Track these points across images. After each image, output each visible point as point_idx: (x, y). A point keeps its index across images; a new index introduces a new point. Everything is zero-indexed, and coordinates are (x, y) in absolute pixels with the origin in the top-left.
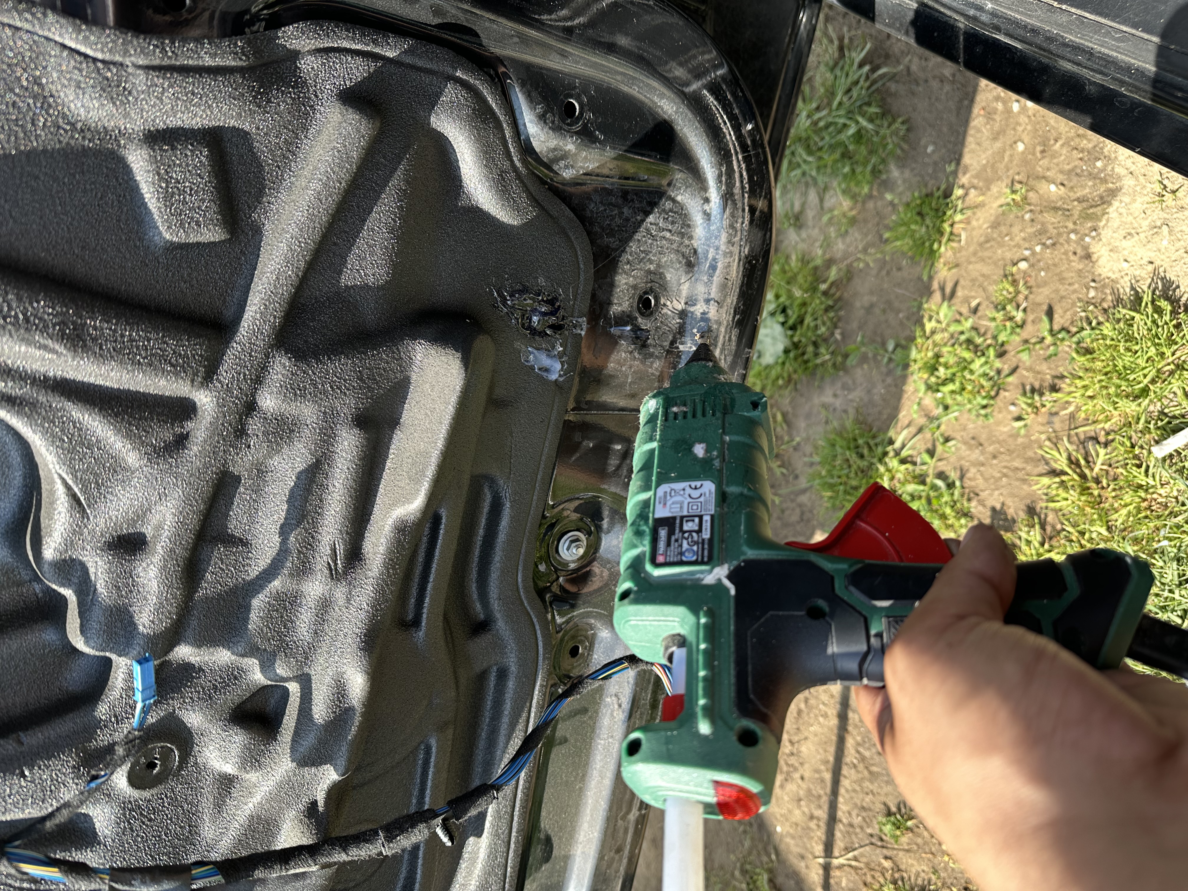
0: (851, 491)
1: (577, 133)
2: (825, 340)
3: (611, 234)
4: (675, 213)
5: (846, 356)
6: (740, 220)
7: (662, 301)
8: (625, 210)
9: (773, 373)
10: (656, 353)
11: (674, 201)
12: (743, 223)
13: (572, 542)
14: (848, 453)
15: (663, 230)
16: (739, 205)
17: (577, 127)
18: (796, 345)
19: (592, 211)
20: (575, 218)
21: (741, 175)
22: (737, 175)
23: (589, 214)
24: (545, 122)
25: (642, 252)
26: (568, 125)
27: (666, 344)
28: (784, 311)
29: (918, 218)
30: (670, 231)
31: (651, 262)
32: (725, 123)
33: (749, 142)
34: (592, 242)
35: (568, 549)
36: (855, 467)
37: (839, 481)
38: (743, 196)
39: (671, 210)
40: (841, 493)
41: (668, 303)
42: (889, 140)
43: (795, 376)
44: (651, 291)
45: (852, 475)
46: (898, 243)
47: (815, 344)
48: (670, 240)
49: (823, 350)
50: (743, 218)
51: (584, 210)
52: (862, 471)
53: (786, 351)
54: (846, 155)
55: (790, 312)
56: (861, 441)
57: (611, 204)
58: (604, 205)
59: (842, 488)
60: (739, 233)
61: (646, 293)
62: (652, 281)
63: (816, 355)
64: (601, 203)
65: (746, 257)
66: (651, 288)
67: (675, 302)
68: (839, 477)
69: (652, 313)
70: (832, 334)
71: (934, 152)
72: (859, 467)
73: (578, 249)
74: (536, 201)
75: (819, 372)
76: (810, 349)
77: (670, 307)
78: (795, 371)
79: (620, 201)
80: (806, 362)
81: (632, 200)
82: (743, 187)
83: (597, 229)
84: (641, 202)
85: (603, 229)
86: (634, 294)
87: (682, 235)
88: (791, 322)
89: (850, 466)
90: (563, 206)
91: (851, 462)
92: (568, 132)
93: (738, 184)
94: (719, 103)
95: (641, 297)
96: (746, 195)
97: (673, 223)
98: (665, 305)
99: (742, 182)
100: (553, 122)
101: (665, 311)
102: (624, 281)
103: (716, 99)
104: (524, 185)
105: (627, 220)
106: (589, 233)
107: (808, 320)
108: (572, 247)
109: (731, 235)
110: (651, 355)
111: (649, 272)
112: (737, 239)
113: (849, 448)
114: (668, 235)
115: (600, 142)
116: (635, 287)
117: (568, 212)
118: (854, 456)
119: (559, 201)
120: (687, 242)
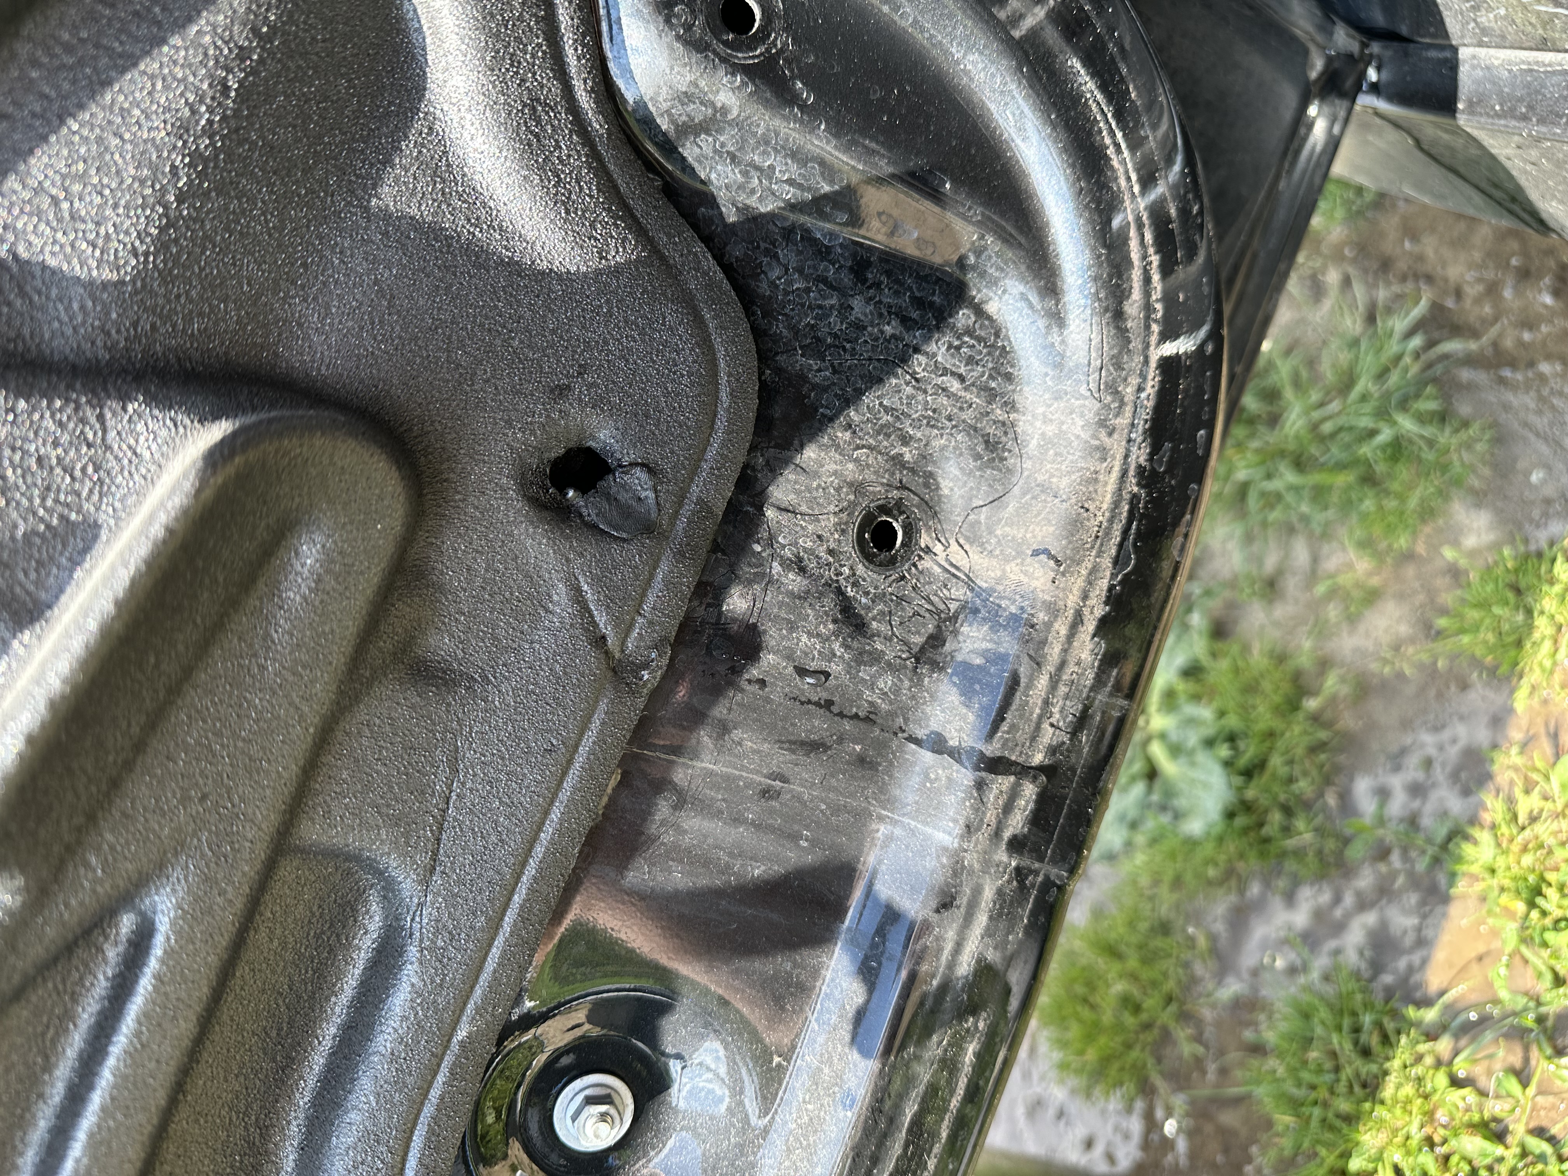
0: (1338, 1123)
1: (748, 71)
2: (1307, 805)
3: (816, 348)
4: (979, 339)
5: (1346, 841)
6: (1134, 381)
7: (924, 540)
8: (857, 303)
9: (1200, 855)
10: (890, 655)
11: (979, 311)
12: (1140, 389)
13: (591, 1101)
14: (1335, 1039)
15: (945, 372)
16: (1136, 344)
17: (752, 56)
18: (1246, 806)
19: (773, 285)
20: (726, 285)
21: (1147, 280)
22: (1136, 275)
23: (764, 288)
24: (668, 21)
25: (887, 410)
26: (726, 43)
27: (918, 640)
28: (1232, 738)
29: (1511, 596)
30: (961, 378)
31: (906, 440)
32: (1117, 146)
33: (1173, 212)
34: (764, 357)
35: (574, 1118)
36: (1348, 1072)
37: (1313, 1095)
38: (1148, 327)
39: (969, 332)
40: (1314, 1123)
41: (938, 548)
42: (1455, 457)
43: (1241, 866)
44: (899, 507)
45: (1342, 1088)
46: (1466, 639)
47: (1288, 811)
48: (958, 398)
49: (1300, 824)
50: (1143, 376)
51: (756, 276)
52: (1364, 1086)
53: (1230, 815)
54: (1369, 480)
55: (1242, 745)
56: (1367, 1019)
57: (824, 280)
58: (807, 278)
59: (1317, 1112)
60: (1128, 410)
61: (884, 509)
62: (903, 487)
63: (1287, 830)
64: (800, 271)
65: (1141, 470)
66: (899, 502)
67: (954, 547)
68: (1313, 1087)
69: (892, 562)
70: (1321, 795)
71: (1544, 482)
72: (1358, 1075)
73: (721, 354)
74: (624, 205)
75: (1291, 865)
76: (1276, 817)
77: (941, 558)
78: (1241, 856)
79: (847, 279)
80: (1267, 840)
81: (877, 285)
82: (1148, 308)
83: (780, 328)
84: (897, 293)
85: (794, 329)
86: (853, 505)
87: (992, 395)
88: (1243, 762)
89: (1337, 1069)
90: (699, 248)
91: (1342, 1060)
92: (724, 60)
93: (1136, 295)
94: (1110, 101)
95: (868, 518)
96: (1155, 328)
97: (970, 361)
98: (928, 550)
99: (1147, 294)
100: (688, 27)
101: (926, 564)
102: (833, 467)
103: (1103, 87)
104: (594, 154)
105: (859, 327)
106: (758, 333)
107: (1276, 761)
108: (706, 344)
109: (1107, 407)
110: (876, 658)
111: (897, 461)
112: (1123, 421)
113: (1339, 1028)
114: (955, 386)
115: (803, 107)
116: (858, 488)
117: (709, 262)
118: (1348, 1046)
119: (689, 233)
120: (999, 414)
